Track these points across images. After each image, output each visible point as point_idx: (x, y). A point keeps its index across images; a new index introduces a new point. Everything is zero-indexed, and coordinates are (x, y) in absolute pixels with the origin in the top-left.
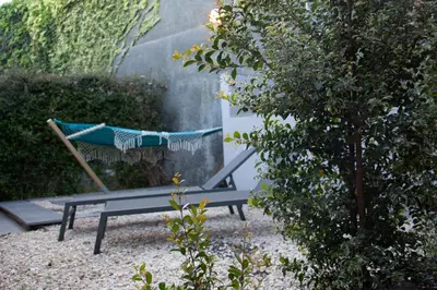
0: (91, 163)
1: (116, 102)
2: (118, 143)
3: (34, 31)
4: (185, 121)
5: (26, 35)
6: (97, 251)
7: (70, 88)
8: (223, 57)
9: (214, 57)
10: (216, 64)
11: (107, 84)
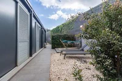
0: (65, 45)
1: (68, 37)
2: (68, 43)
3: (60, 29)
4: (77, 40)
5: (59, 30)
6: (64, 59)
7: (63, 36)
8: (86, 36)
9: (84, 36)
10: (84, 37)
11: (67, 35)
